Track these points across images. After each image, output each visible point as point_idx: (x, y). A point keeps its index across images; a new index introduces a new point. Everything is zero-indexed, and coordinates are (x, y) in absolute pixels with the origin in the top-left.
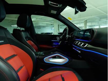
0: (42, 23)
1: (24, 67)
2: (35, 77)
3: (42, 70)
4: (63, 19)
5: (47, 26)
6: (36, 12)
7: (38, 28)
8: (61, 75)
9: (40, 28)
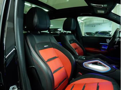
0: (98, 20)
1: (63, 68)
2: (73, 79)
3: (80, 74)
4: (116, 17)
5: (104, 23)
6: (82, 14)
7: (93, 26)
8: (98, 83)
9: (94, 26)
